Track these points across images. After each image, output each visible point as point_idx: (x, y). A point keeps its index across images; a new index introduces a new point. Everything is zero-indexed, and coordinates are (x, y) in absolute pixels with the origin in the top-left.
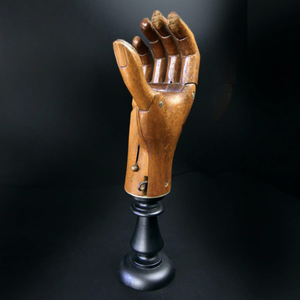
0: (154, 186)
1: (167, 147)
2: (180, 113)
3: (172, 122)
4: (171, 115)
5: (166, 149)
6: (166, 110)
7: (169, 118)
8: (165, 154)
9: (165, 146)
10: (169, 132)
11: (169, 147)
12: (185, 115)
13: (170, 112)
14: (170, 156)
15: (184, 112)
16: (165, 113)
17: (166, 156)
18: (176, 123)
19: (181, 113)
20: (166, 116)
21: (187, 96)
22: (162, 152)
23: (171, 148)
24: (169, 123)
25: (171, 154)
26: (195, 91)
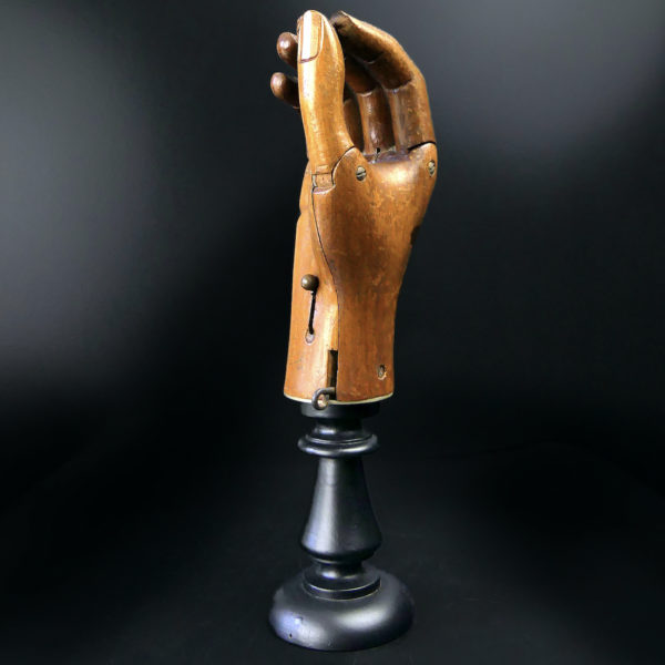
0: (352, 374)
1: (379, 280)
2: (404, 203)
3: (388, 219)
4: (383, 204)
5: (376, 283)
6: (372, 189)
7: (380, 209)
8: (375, 295)
9: (374, 276)
10: (381, 241)
11: (383, 280)
12: (416, 209)
13: (382, 196)
14: (387, 304)
15: (413, 203)
16: (369, 195)
17: (377, 302)
18: (396, 223)
19: (408, 202)
20: (373, 204)
21: (420, 169)
22: (367, 292)
23: (388, 283)
24: (380, 222)
25: (390, 300)
26: (436, 160)
